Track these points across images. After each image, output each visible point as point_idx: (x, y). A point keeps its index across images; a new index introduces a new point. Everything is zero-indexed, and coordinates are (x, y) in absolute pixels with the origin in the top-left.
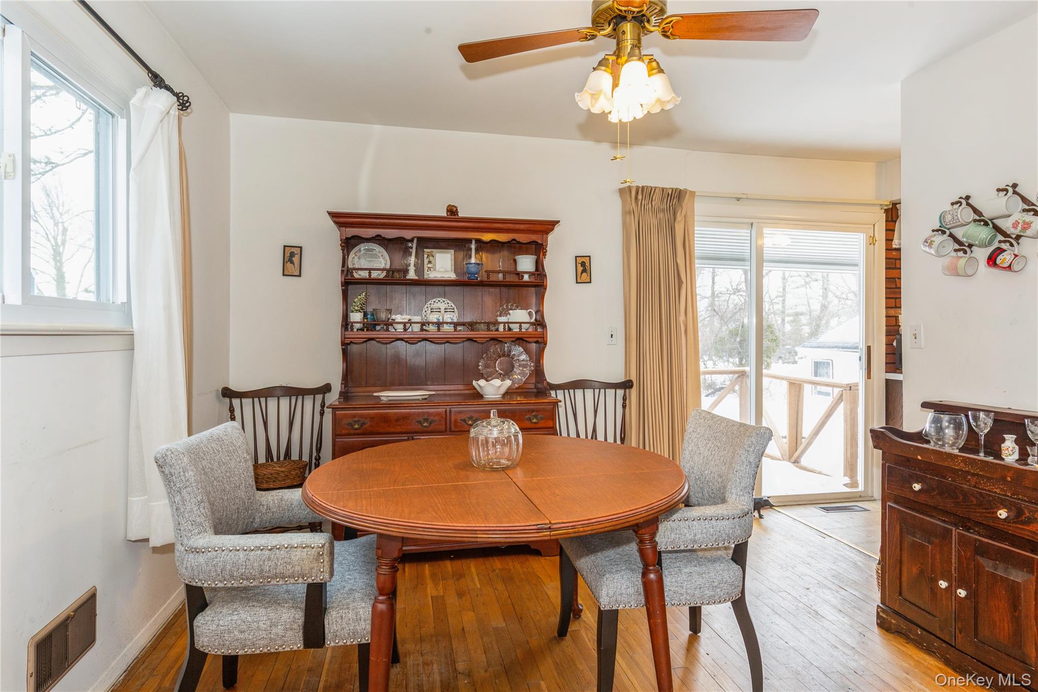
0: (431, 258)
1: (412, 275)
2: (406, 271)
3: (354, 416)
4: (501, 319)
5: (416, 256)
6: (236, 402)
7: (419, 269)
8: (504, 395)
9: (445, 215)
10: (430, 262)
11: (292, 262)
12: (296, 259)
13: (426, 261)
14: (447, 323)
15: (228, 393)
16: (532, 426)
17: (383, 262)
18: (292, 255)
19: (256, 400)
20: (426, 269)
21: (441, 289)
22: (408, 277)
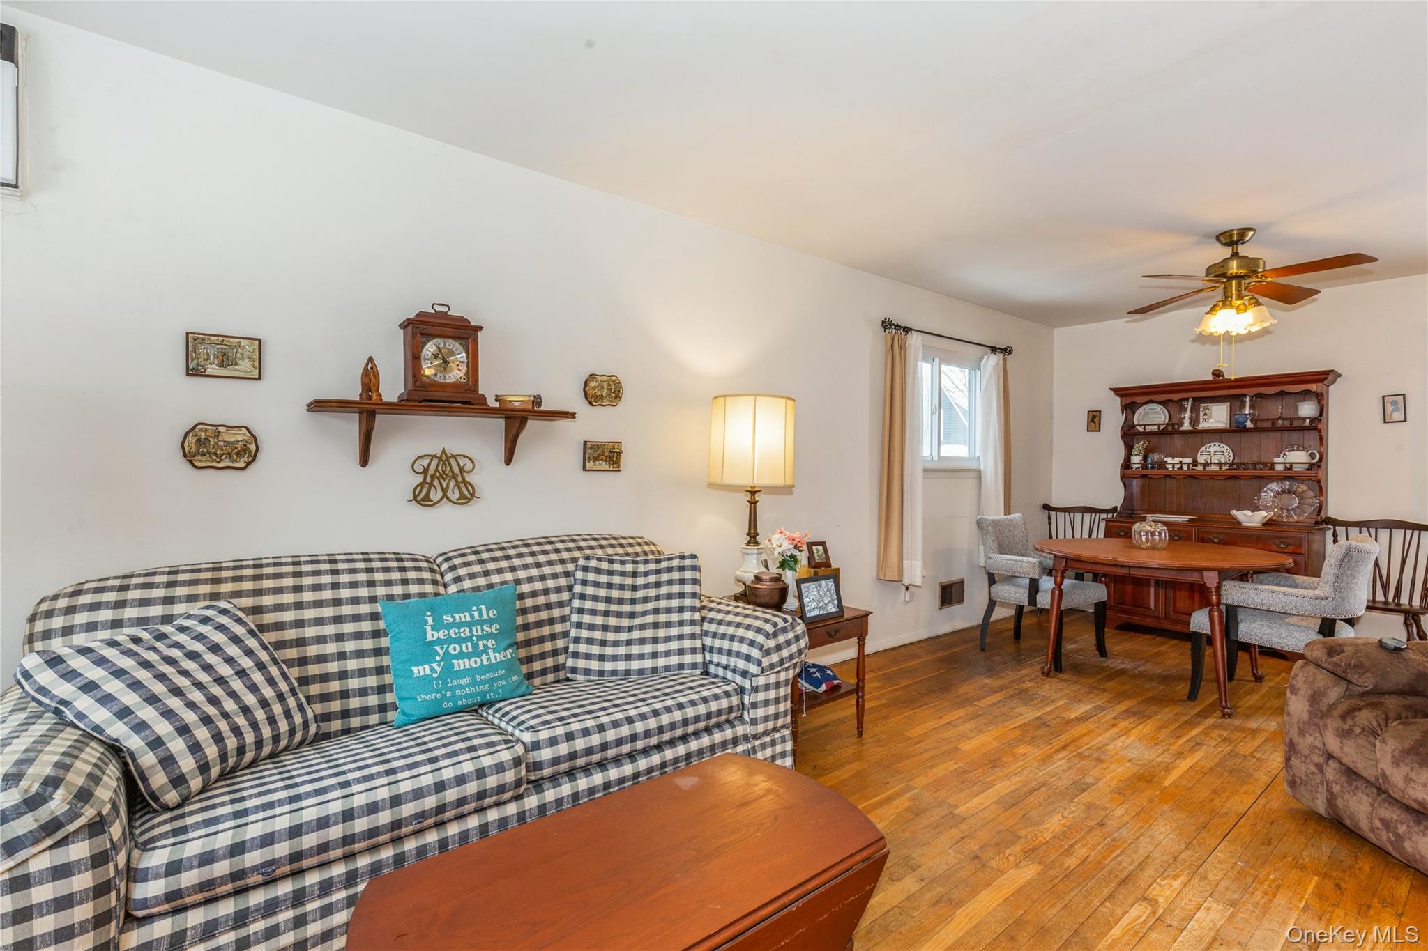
0: (1207, 411)
1: (1186, 426)
2: (1181, 424)
3: (1121, 527)
4: (1276, 460)
5: (1191, 412)
6: (1053, 514)
7: (1195, 421)
8: (1264, 524)
9: (1211, 379)
10: (1205, 414)
11: (1094, 422)
12: (1096, 420)
13: (1202, 414)
14: (1214, 463)
15: (1047, 507)
16: (1280, 550)
17: (1163, 417)
18: (1094, 417)
19: (1067, 514)
20: (1201, 420)
21: (1217, 436)
22: (1182, 428)
